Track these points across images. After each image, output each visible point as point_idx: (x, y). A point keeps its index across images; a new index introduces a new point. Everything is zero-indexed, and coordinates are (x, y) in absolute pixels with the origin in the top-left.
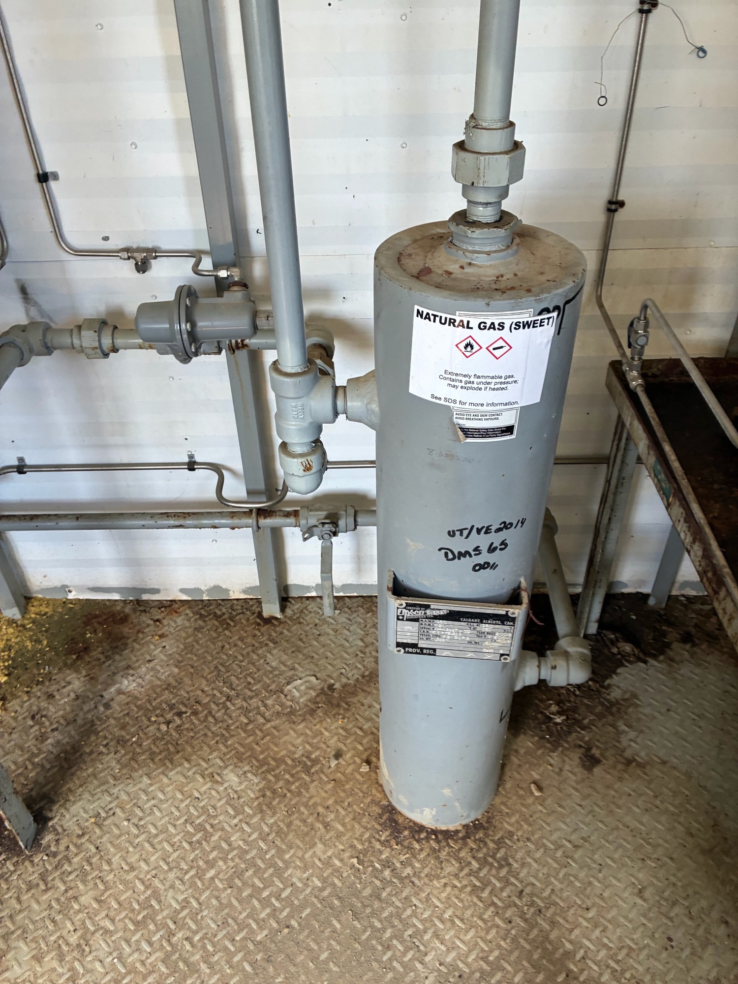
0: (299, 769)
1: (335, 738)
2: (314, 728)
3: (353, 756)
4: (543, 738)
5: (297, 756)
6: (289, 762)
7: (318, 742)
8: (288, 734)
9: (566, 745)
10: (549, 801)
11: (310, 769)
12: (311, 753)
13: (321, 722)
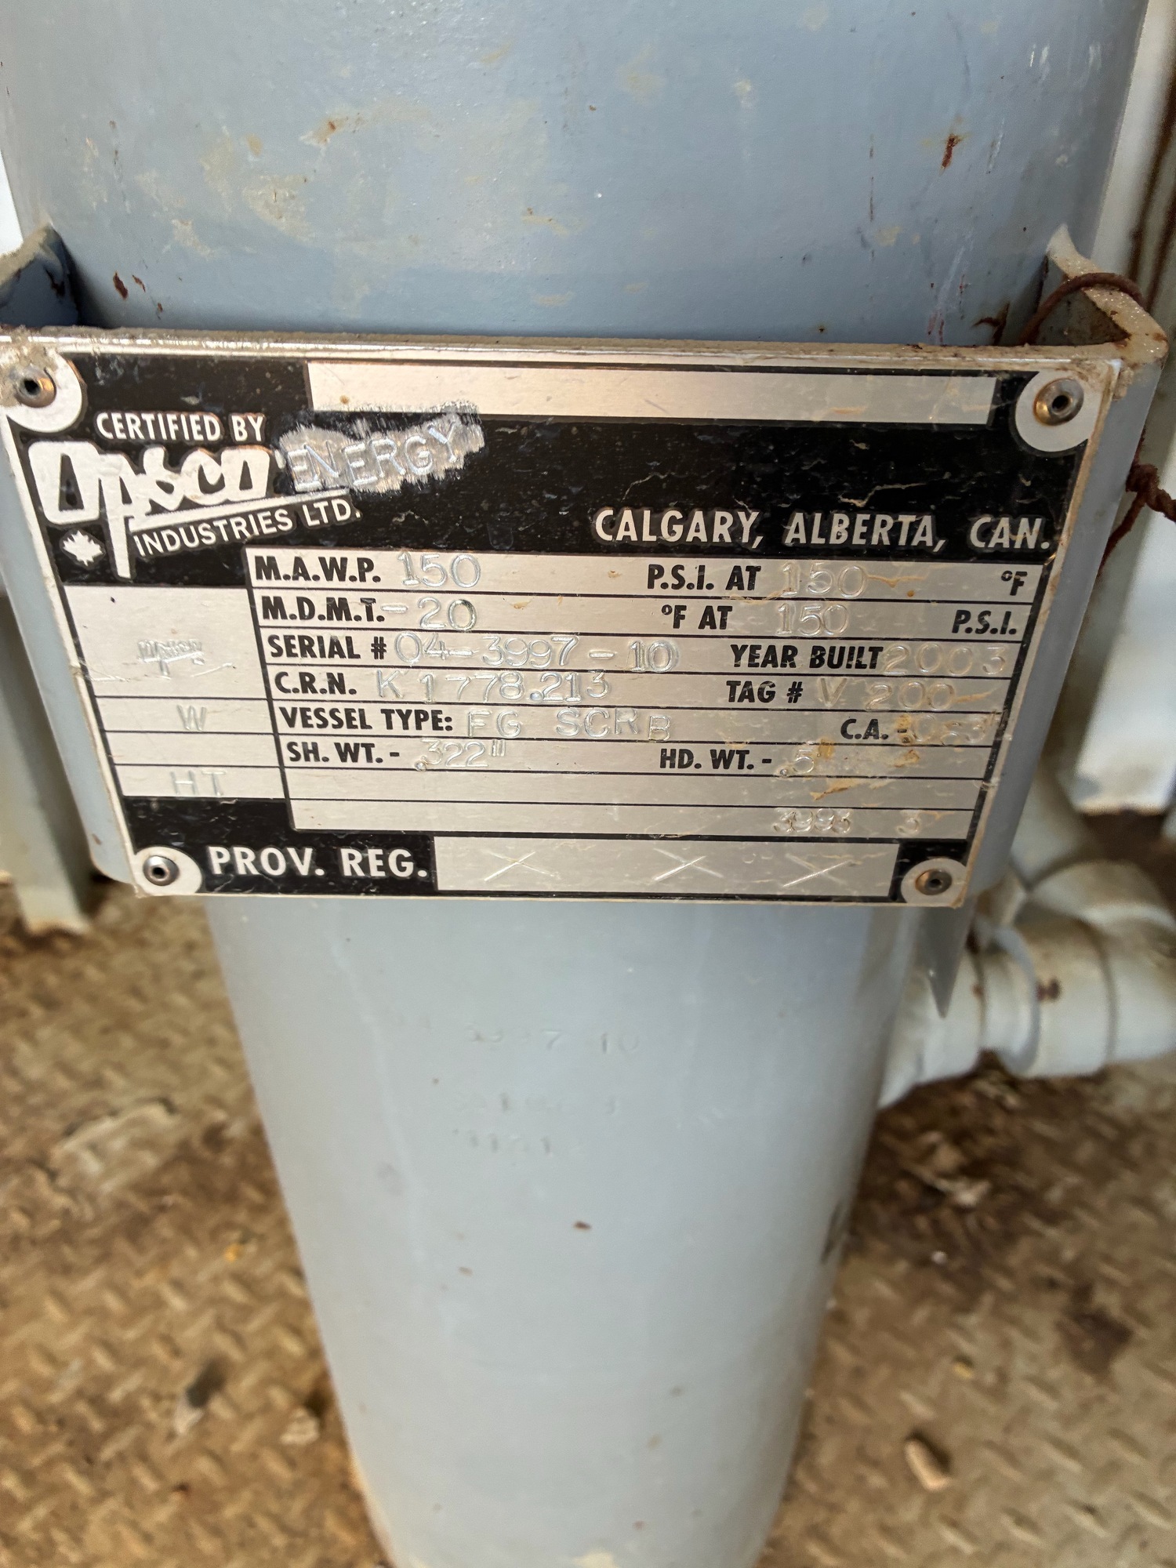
0: (57, 1448)
1: (206, 1319)
2: (137, 1284)
3: (266, 1382)
4: (924, 1262)
5: (55, 1398)
6: (25, 1423)
7: (143, 1339)
8: (35, 1315)
9: (1004, 1284)
10: (978, 1507)
11: (98, 1449)
12: (108, 1381)
13: (163, 1260)
